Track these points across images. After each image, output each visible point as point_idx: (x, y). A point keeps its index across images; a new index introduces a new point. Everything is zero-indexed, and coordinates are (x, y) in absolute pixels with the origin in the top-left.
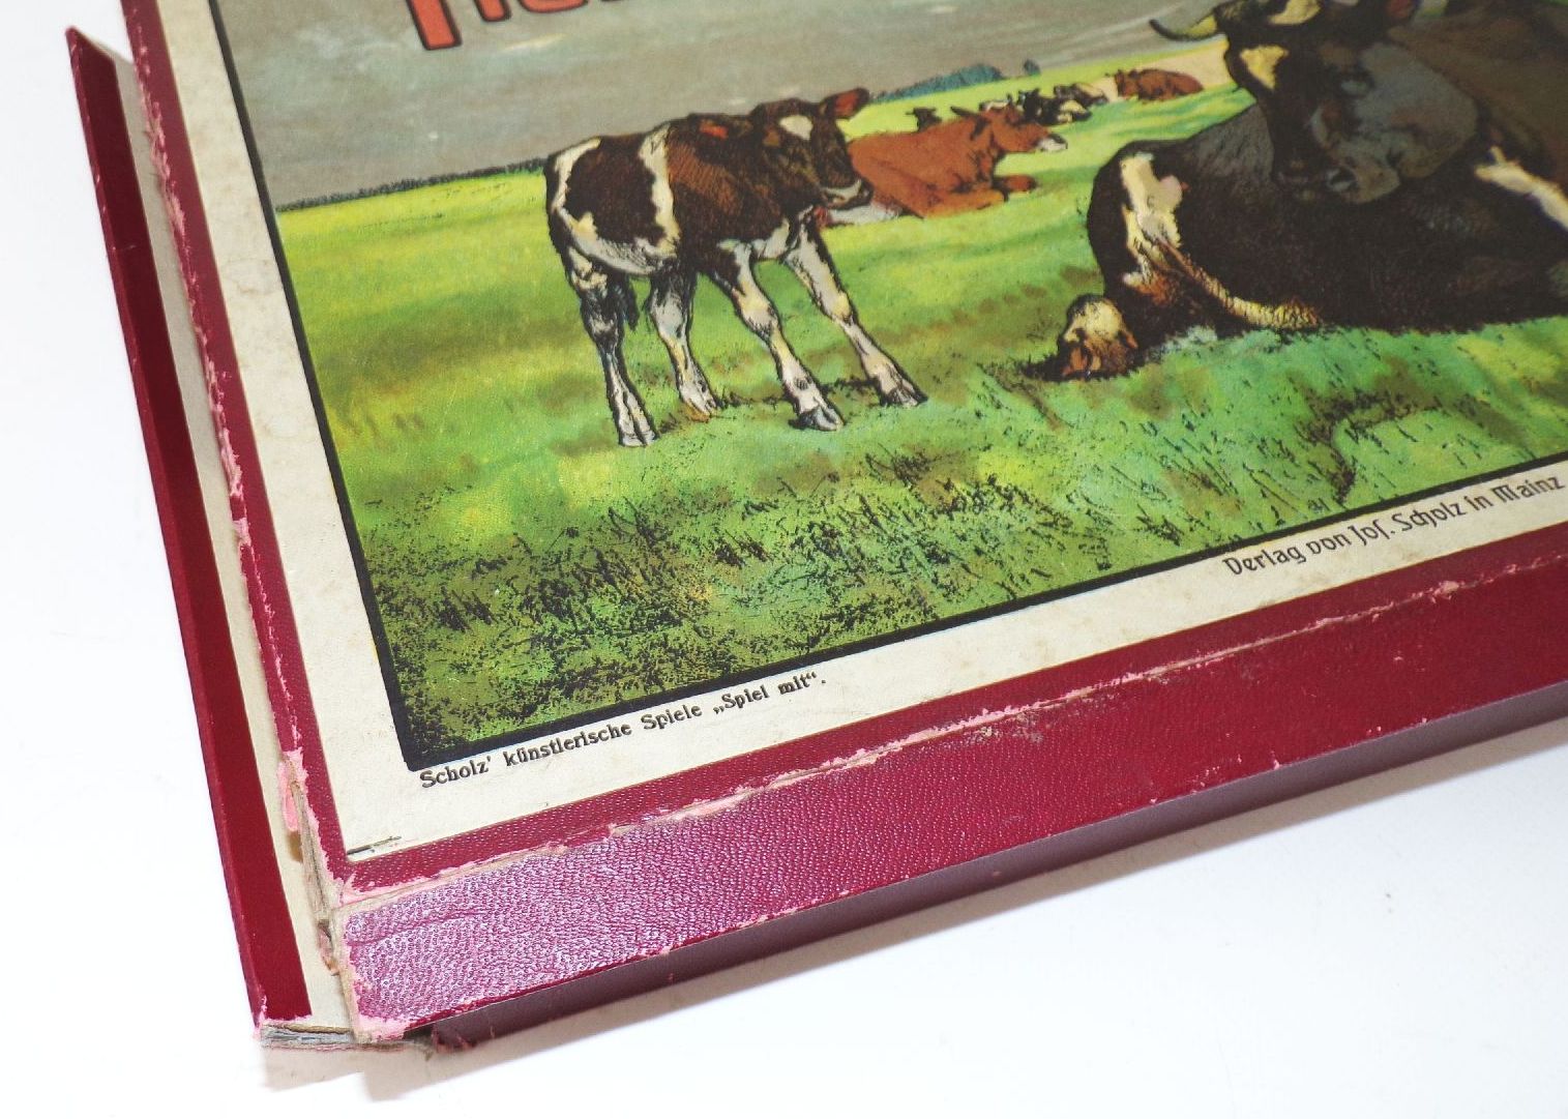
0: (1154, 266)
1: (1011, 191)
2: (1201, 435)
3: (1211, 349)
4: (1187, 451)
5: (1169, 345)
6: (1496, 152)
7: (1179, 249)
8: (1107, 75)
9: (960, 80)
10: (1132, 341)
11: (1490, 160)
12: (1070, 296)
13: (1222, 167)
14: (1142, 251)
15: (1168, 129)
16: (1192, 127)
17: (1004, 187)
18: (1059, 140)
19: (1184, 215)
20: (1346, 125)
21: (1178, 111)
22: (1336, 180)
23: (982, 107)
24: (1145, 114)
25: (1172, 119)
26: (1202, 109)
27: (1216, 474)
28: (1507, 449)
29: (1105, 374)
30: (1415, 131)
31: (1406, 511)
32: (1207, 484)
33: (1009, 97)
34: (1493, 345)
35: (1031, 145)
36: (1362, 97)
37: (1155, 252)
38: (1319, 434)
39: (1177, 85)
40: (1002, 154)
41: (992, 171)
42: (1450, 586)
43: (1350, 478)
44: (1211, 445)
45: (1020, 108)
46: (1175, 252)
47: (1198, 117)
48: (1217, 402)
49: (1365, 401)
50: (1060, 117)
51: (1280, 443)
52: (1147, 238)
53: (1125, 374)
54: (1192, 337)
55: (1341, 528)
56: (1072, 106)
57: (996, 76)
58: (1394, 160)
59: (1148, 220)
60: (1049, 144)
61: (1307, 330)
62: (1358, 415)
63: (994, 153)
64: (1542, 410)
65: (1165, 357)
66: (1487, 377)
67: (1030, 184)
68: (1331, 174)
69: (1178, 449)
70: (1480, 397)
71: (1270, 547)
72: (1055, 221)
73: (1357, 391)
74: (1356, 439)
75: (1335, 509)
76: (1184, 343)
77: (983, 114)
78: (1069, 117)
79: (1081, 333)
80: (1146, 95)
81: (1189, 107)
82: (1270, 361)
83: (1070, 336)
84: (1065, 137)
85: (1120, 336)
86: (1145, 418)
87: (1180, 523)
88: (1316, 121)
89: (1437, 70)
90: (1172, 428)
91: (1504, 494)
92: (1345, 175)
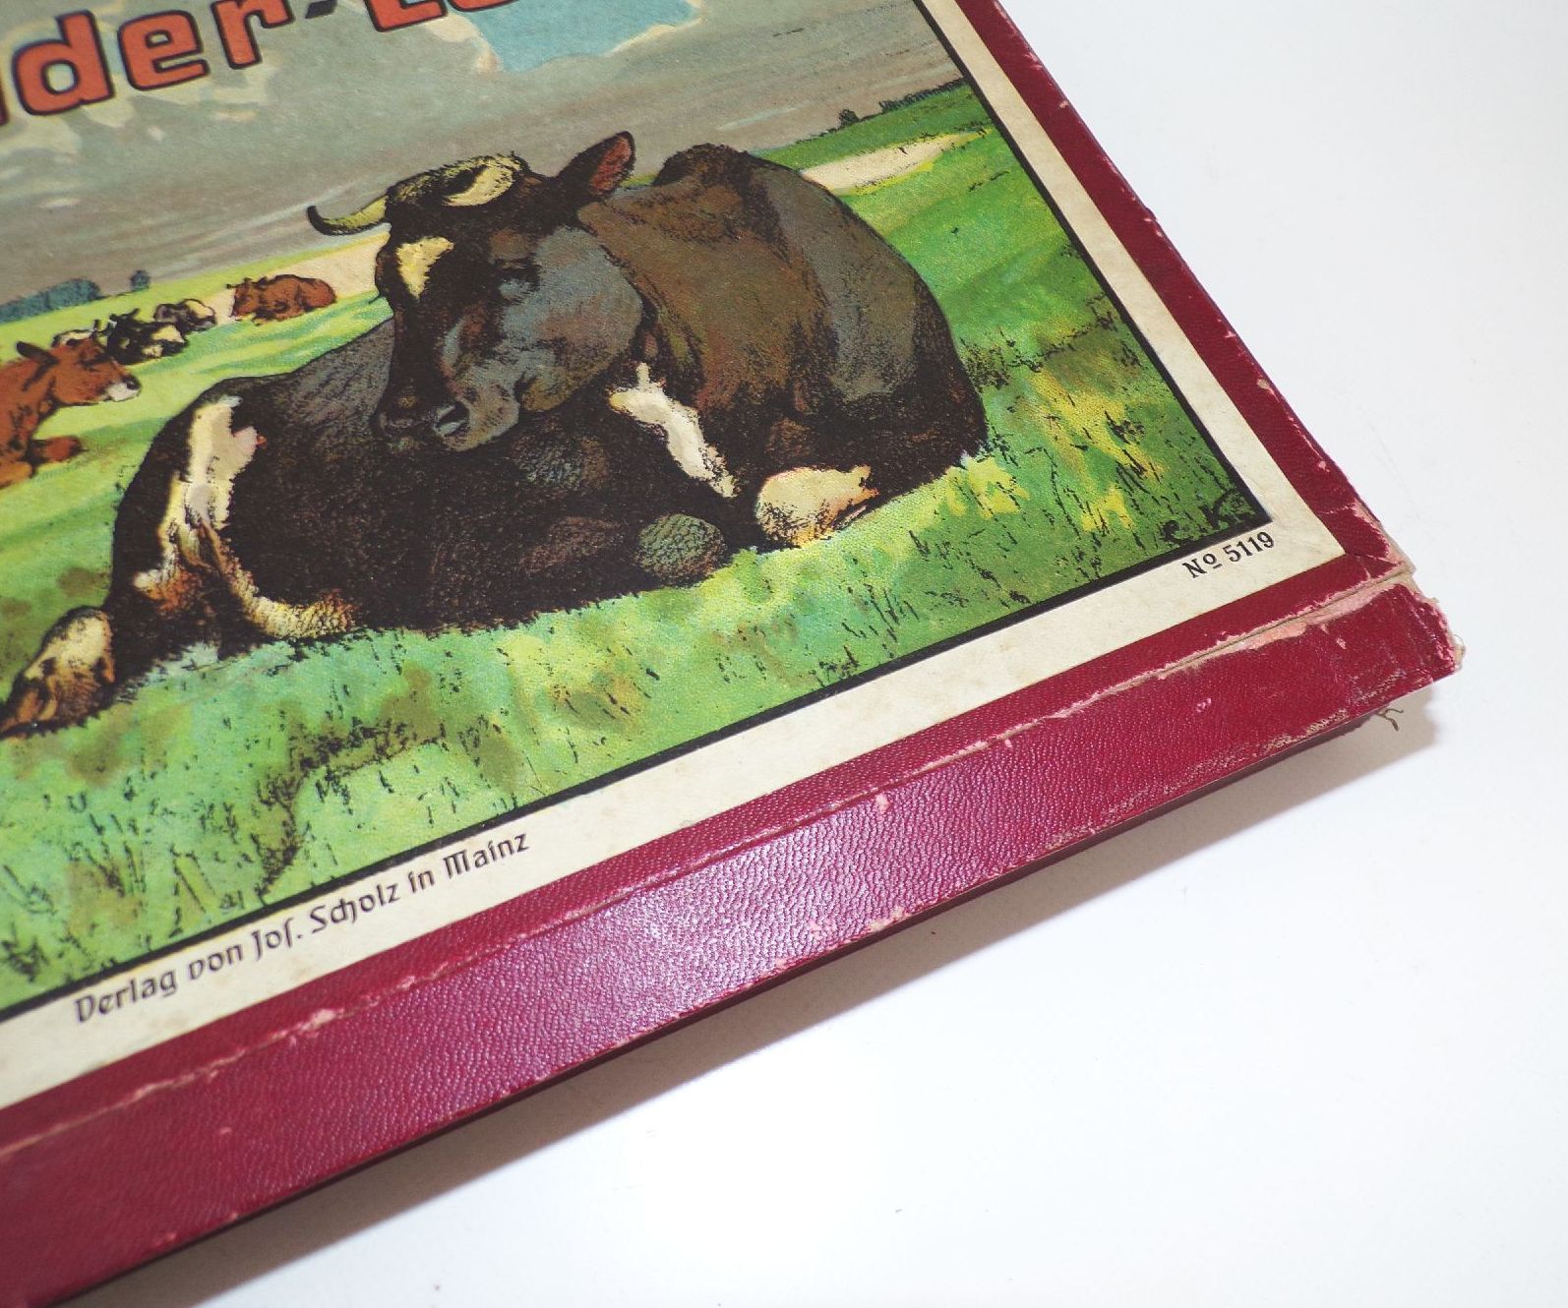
0: (181, 559)
1: (44, 461)
2: (138, 808)
3: (204, 676)
4: (110, 833)
5: (154, 675)
6: (643, 369)
7: (221, 533)
8: (229, 287)
9: (45, 303)
10: (109, 675)
11: (632, 381)
12: (59, 612)
13: (317, 410)
14: (175, 539)
15: (271, 360)
16: (304, 355)
17: (35, 455)
18: (133, 383)
19: (244, 485)
20: (485, 344)
21: (292, 334)
22: (446, 419)
23: (57, 339)
24: (253, 340)
25: (285, 344)
26: (323, 330)
27: (132, 865)
28: (494, 794)
29: (53, 726)
30: (559, 347)
31: (331, 900)
32: (113, 880)
33: (97, 323)
34: (539, 642)
35: (97, 392)
36: (516, 301)
37: (190, 537)
38: (280, 792)
39: (310, 295)
40: (56, 405)
41: (30, 433)
42: (324, 1016)
43: (290, 852)
44: (142, 823)
45: (103, 340)
46: (214, 536)
47: (315, 341)
48: (178, 755)
49: (362, 733)
50: (148, 351)
51: (228, 809)
52: (189, 520)
53: (81, 723)
54: (186, 662)
55: (242, 936)
56: (170, 334)
57: (94, 294)
58: (522, 387)
59: (200, 490)
60: (119, 391)
61: (331, 638)
62: (344, 758)
63: (44, 408)
64: (556, 731)
65: (142, 691)
66: (515, 691)
67: (72, 448)
68: (442, 412)
69: (100, 830)
70: (495, 718)
71: (140, 974)
72: (82, 501)
73: (356, 721)
74: (322, 793)
75: (252, 904)
76: (174, 670)
77: (54, 351)
78: (158, 349)
79: (50, 667)
80: (264, 313)
81: (312, 325)
82: (267, 685)
83: (34, 672)
84: (141, 379)
85: (100, 664)
86: (77, 786)
87: (50, 947)
88: (451, 341)
89: (616, 261)
90: (106, 800)
91: (455, 865)
92: (460, 413)
